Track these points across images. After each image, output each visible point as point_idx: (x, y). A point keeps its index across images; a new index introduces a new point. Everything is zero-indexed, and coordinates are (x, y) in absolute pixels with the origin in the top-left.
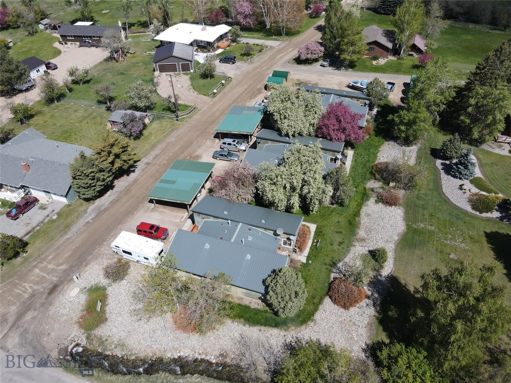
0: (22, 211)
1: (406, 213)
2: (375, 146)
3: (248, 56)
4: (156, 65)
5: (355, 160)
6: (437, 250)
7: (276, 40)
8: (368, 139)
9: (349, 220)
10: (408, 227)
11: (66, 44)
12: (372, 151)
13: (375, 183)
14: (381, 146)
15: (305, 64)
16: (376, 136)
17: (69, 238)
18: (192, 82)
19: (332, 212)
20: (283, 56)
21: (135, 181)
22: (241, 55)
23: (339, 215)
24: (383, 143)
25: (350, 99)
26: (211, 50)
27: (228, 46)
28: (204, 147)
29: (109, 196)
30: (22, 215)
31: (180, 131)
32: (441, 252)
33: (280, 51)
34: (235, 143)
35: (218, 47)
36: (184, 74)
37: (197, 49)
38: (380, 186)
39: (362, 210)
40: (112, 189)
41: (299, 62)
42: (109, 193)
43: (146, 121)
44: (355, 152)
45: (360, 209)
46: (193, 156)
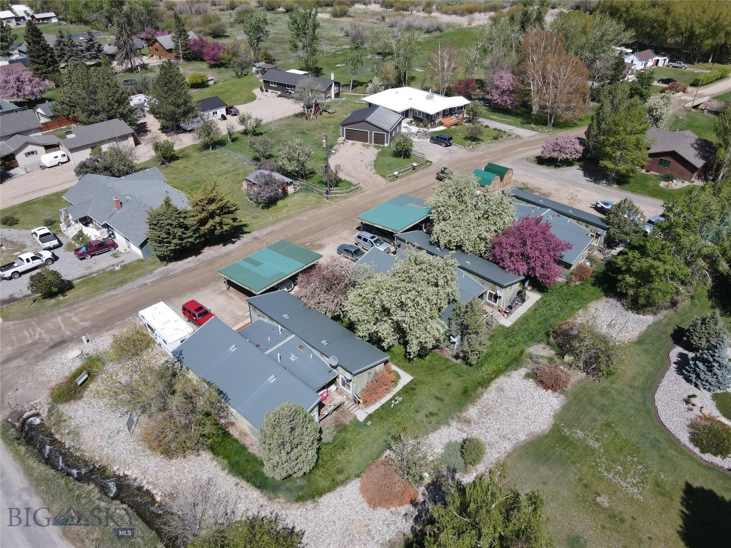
0: (91, 252)
1: (566, 408)
2: (582, 298)
3: (474, 141)
4: (343, 129)
5: (534, 310)
6: (581, 480)
7: (533, 129)
8: (576, 286)
9: (466, 387)
10: (556, 429)
11: (267, 91)
12: (571, 303)
13: (544, 348)
14: (592, 301)
15: (549, 165)
16: (594, 285)
17: (114, 295)
18: (377, 158)
19: (448, 368)
20: (528, 150)
21: (227, 254)
22: (465, 138)
23: (456, 376)
24: (598, 298)
25: (574, 222)
26: (429, 125)
27: (456, 125)
28: (336, 236)
29: (188, 262)
30: (90, 257)
31: (321, 211)
32: (586, 486)
33: (528, 143)
34: (372, 240)
35: (441, 124)
36: (375, 147)
37: (411, 122)
38: (550, 356)
39: (497, 380)
40: (196, 256)
41: (541, 161)
42: (190, 259)
43: (290, 190)
44: (542, 298)
45: (495, 377)
46: (315, 243)
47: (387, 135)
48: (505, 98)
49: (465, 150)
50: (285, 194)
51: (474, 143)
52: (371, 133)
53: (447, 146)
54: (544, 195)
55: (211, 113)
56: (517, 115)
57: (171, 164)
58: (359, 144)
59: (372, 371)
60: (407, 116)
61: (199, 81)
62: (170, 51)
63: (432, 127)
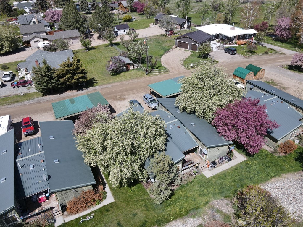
2: (281, 168)
4: (176, 41)
5: (235, 169)
7: (296, 51)
8: (279, 157)
9: (146, 221)
11: (156, 24)
12: (269, 170)
13: (227, 204)
14: (288, 172)
15: (296, 71)
16: (296, 160)
18: (189, 57)
19: (142, 200)
20: (283, 61)
21: (77, 95)
23: (144, 209)
24: (295, 171)
25: (294, 108)
26: (228, 44)
28: (136, 95)
29: (54, 97)
30: (17, 87)
31: (139, 80)
33: (288, 57)
34: (150, 100)
35: (236, 43)
36: (191, 52)
37: (219, 41)
38: (228, 213)
39: (174, 222)
40: (60, 94)
41: (291, 68)
42: (56, 95)
43: (131, 68)
44: (246, 161)
45: (173, 219)
46: (122, 97)
47: (198, 45)
48: (283, 32)
49: (243, 57)
50: (128, 70)
51: (250, 54)
52: (190, 44)
53: (232, 54)
54: (283, 88)
55: (122, 31)
56: (290, 43)
57: (89, 51)
58: (183, 49)
60: (218, 38)
61: (128, 18)
62: (125, 7)
63: (230, 44)
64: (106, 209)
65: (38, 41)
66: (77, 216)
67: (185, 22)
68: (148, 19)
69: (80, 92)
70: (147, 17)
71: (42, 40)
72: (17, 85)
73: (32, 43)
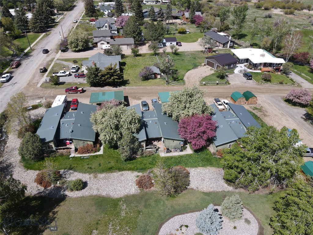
1: (134, 196)
2: (210, 163)
3: (265, 81)
5: (181, 156)
6: (99, 220)
8: (215, 158)
9: (113, 167)
10: (119, 200)
18: (209, 76)
22: (263, 78)
23: (116, 161)
24: (218, 167)
27: (268, 72)
31: (158, 87)
32: (97, 224)
35: (260, 69)
36: (214, 71)
37: (247, 65)
39: (127, 171)
40: (101, 87)
44: (192, 154)
45: (127, 170)
46: (140, 97)
49: (254, 83)
50: (156, 78)
51: (264, 82)
53: (248, 79)
54: (265, 115)
55: (170, 43)
57: (136, 57)
58: (210, 68)
59: (86, 142)
61: (182, 31)
62: (187, 18)
63: (254, 69)
64: (97, 156)
65: (103, 44)
66: (81, 155)
67: (228, 42)
68: (201, 32)
69: (115, 88)
70: (201, 31)
71: (107, 43)
72: (78, 76)
73: (99, 44)
